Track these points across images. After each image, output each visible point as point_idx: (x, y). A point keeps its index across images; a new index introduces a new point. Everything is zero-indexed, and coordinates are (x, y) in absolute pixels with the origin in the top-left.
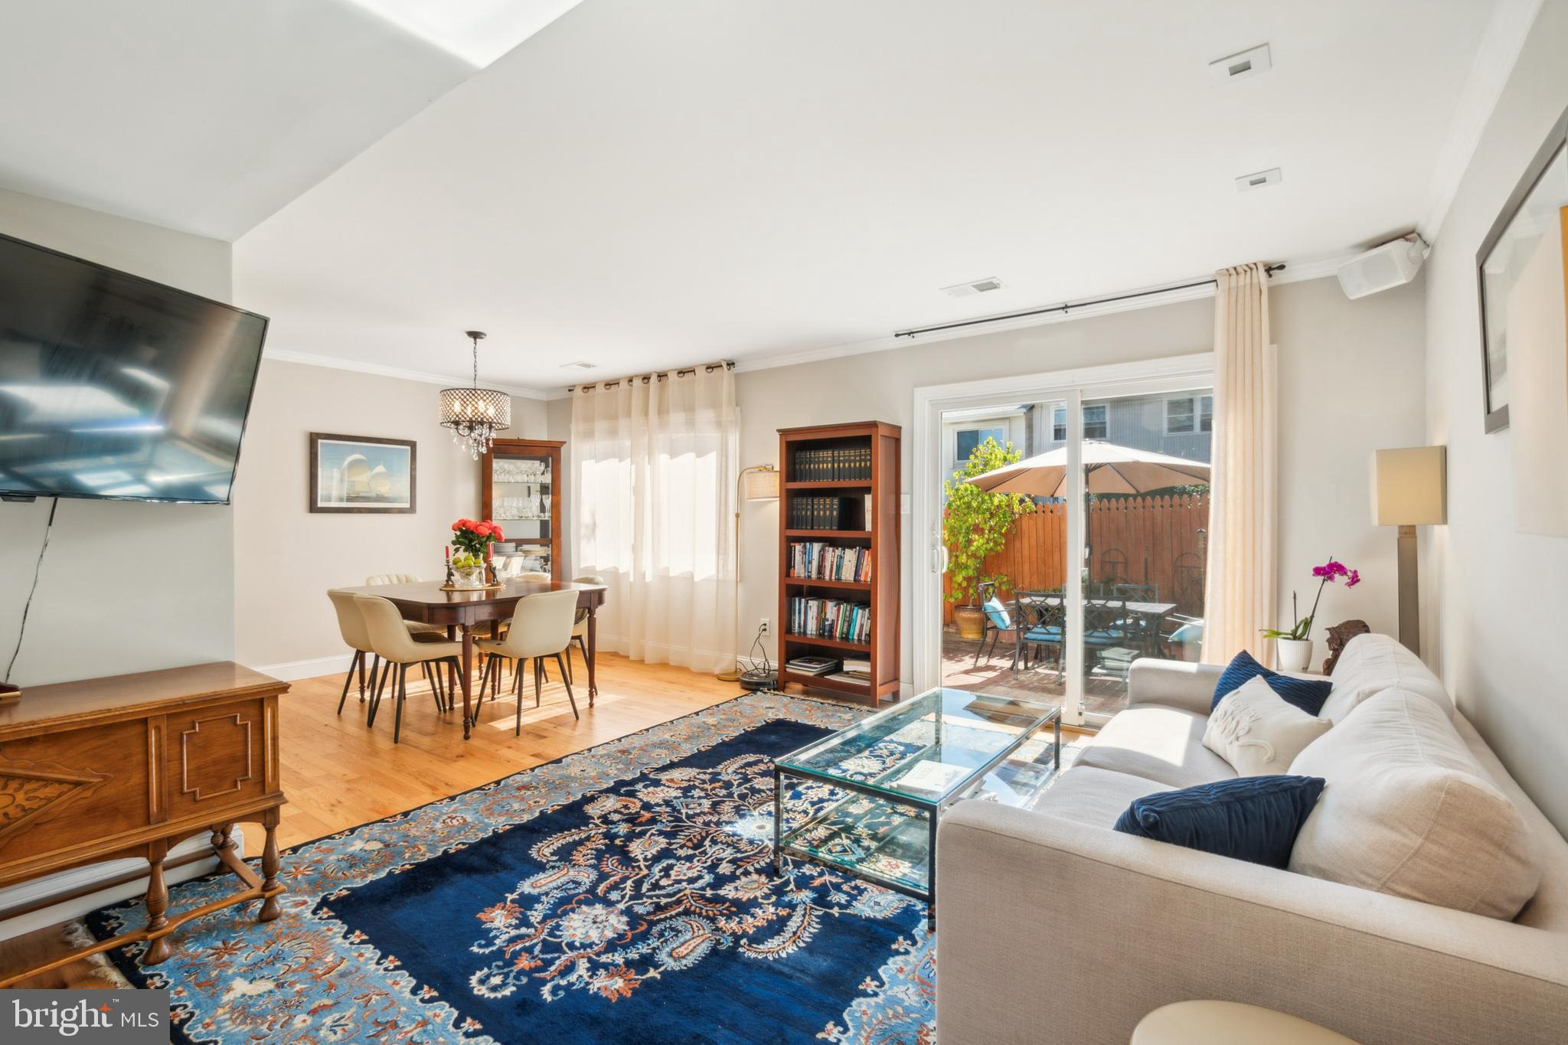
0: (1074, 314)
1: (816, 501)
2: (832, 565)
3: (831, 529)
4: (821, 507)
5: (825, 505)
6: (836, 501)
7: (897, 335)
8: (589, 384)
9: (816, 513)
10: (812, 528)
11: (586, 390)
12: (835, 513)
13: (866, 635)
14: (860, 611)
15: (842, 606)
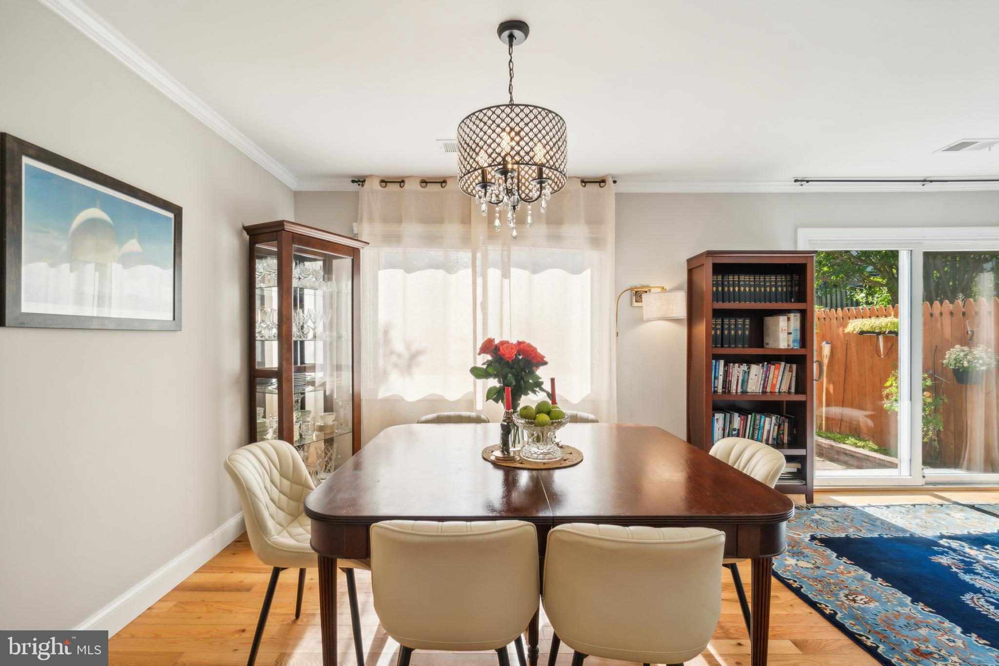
0: (929, 187)
1: (726, 321)
2: (738, 380)
3: (743, 347)
4: (733, 327)
5: (736, 325)
6: (747, 321)
7: (796, 181)
8: (388, 178)
9: (726, 332)
10: (722, 347)
11: (384, 184)
12: (747, 332)
13: (774, 439)
14: (768, 419)
15: (750, 416)
